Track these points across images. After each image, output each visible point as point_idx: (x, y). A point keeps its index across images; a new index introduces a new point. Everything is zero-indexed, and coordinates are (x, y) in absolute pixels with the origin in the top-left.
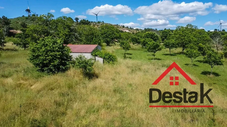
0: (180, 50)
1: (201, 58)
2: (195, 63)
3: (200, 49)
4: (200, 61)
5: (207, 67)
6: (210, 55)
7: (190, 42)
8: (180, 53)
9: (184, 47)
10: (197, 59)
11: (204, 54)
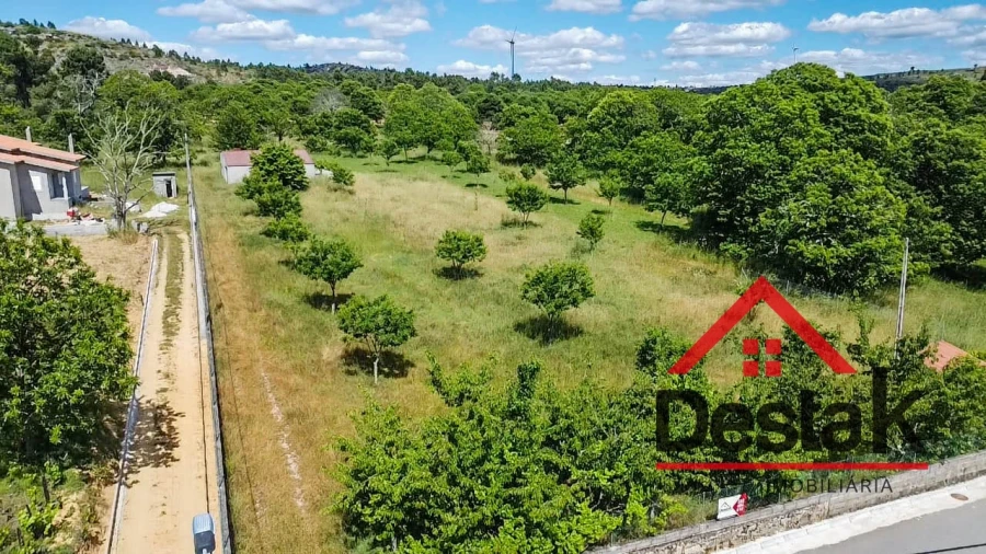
0: (421, 150)
1: (463, 165)
2: (456, 174)
3: (461, 150)
4: (463, 171)
5: (472, 178)
6: (475, 161)
7: (441, 136)
8: (422, 158)
9: (431, 145)
10: (459, 167)
11: (467, 158)
